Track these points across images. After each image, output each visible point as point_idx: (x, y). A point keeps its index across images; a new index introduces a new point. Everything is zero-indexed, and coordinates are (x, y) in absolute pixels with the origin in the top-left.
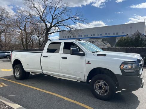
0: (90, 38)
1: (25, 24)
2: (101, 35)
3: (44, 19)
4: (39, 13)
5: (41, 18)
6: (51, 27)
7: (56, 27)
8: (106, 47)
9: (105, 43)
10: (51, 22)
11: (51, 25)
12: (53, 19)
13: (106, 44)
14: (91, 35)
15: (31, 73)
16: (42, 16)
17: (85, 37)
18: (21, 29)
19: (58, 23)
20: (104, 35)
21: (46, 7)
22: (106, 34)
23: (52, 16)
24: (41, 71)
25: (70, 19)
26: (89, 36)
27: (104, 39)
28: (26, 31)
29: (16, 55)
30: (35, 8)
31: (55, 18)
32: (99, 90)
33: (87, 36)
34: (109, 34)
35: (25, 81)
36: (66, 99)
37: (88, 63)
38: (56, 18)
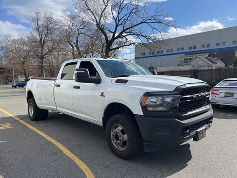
0: (187, 53)
1: (77, 37)
2: (208, 46)
3: (102, 27)
4: (95, 17)
5: (98, 25)
6: (114, 38)
7: (122, 37)
8: (214, 68)
9: (213, 60)
10: (113, 31)
11: (114, 36)
12: (117, 26)
13: (213, 63)
14: (190, 48)
15: (49, 111)
16: (99, 22)
17: (179, 52)
18: (72, 46)
19: (124, 31)
20: (213, 46)
21: (106, 6)
22: (218, 44)
23: (116, 21)
24: (56, 107)
25: (144, 23)
26: (186, 50)
27: (213, 54)
28: (78, 49)
30: (90, 10)
31: (119, 23)
32: (115, 141)
33: (183, 49)
34: (224, 43)
37: (102, 95)
38: (122, 24)
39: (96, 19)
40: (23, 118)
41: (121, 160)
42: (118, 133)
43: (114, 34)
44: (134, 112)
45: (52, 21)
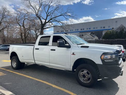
0: (80, 32)
1: (24, 21)
2: (90, 29)
3: (40, 16)
4: (35, 10)
5: (37, 15)
6: (46, 23)
7: (50, 22)
8: (94, 40)
9: (93, 36)
10: (45, 19)
11: (46, 21)
12: (47, 16)
13: (94, 37)
14: (81, 29)
15: (26, 63)
16: (38, 13)
17: (76, 31)
18: (20, 26)
19: (51, 19)
20: (92, 29)
21: (41, 5)
22: (94, 28)
23: (47, 13)
24: (34, 61)
25: (62, 15)
26: (80, 30)
27: (93, 33)
28: (24, 27)
29: (13, 48)
30: (32, 6)
31: (49, 15)
32: (83, 78)
33: (78, 30)
34: (97, 28)
35: (20, 70)
36: (54, 86)
37: (73, 54)
38: (50, 15)
39: (35, 11)
40: (7, 68)
41: (87, 89)
42: (85, 74)
43: (46, 20)
44: (97, 63)
45: (7, 11)
